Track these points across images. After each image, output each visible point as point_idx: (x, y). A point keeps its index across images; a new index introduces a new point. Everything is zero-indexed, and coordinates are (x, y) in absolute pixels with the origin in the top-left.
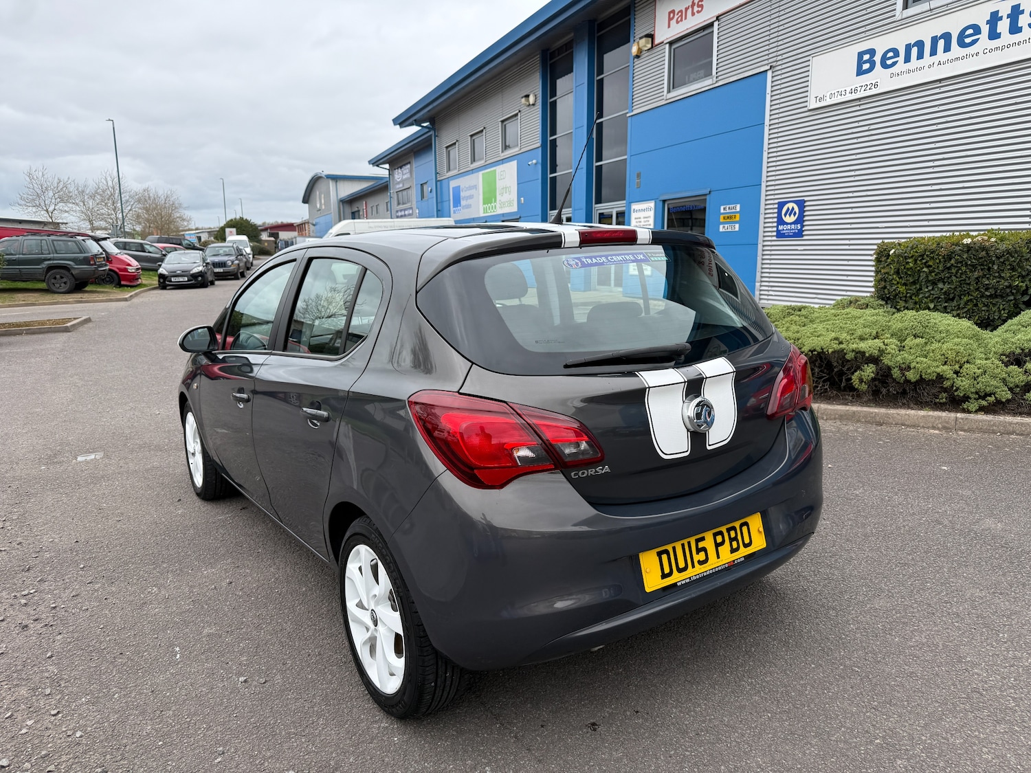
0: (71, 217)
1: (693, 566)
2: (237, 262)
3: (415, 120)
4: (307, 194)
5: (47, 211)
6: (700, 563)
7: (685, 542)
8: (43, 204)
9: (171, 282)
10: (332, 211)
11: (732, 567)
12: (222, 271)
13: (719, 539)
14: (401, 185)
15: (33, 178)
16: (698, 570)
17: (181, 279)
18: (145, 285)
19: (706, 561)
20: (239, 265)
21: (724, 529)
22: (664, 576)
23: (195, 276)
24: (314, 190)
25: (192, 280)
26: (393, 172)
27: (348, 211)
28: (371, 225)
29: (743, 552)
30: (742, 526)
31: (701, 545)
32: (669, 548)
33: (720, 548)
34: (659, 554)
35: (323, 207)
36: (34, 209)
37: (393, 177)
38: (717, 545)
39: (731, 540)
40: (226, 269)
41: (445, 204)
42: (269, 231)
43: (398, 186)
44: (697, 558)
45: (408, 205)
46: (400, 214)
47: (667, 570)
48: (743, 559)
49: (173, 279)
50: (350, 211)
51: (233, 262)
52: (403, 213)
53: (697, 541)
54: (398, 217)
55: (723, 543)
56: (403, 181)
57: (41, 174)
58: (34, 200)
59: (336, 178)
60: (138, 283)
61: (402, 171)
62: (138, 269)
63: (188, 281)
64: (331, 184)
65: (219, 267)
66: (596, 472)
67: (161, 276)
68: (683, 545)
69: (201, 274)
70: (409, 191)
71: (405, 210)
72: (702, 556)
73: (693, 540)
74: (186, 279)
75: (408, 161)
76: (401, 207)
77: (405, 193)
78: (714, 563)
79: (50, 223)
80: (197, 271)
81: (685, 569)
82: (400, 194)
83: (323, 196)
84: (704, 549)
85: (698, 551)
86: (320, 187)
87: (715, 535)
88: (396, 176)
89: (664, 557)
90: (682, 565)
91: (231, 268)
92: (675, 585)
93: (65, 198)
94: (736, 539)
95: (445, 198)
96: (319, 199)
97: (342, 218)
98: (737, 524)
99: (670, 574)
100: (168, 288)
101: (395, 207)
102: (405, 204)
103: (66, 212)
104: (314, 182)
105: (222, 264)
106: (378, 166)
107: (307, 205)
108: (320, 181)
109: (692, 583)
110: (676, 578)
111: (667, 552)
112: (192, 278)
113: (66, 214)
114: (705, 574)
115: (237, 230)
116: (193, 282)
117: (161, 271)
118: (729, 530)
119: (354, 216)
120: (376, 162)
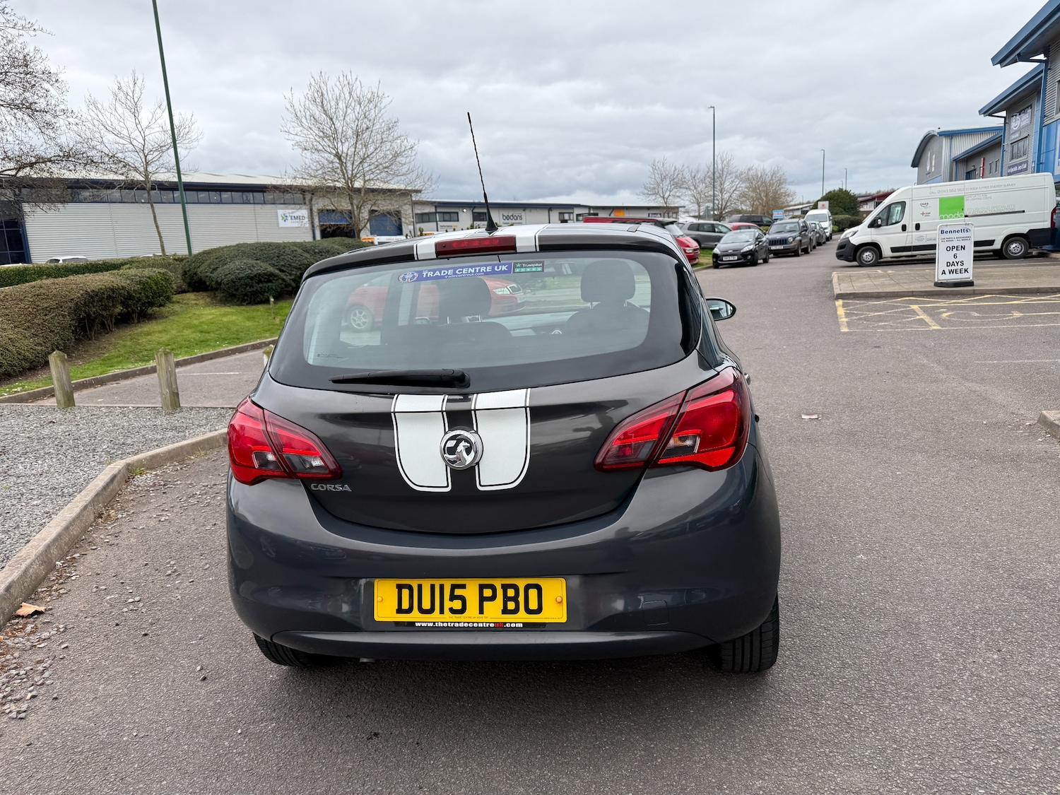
0: (682, 201)
1: (442, 612)
2: (799, 238)
3: (1019, 55)
4: (918, 156)
5: (663, 198)
6: (452, 611)
7: (437, 583)
8: (661, 192)
9: (722, 261)
10: (942, 173)
11: (500, 628)
12: (782, 248)
13: (487, 593)
14: (1017, 135)
15: (656, 169)
16: (448, 618)
17: (731, 258)
18: (702, 264)
19: (463, 611)
20: (800, 241)
21: (498, 583)
22: (400, 611)
23: (744, 255)
24: (926, 149)
25: (740, 259)
26: (1010, 121)
27: (963, 170)
28: (933, 190)
29: (522, 617)
30: (527, 588)
31: (458, 592)
32: (414, 583)
33: (486, 604)
34: (400, 587)
35: (933, 170)
36: (654, 197)
37: (1010, 124)
38: (482, 599)
39: (506, 599)
40: (787, 246)
41: (1051, 155)
42: (876, 200)
43: (1013, 137)
44: (448, 604)
45: (1023, 159)
46: (1012, 170)
47: (405, 606)
48: (521, 625)
49: (724, 259)
50: (965, 171)
51: (794, 238)
52: (1015, 169)
53: (454, 587)
54: (1009, 174)
55: (493, 598)
56: (1020, 130)
57: (661, 165)
58: (654, 188)
59: (951, 135)
60: (695, 262)
61: (1021, 118)
62: (695, 250)
63: (738, 260)
64: (945, 142)
65: (780, 244)
66: (334, 488)
67: (715, 256)
68: (433, 587)
69: (751, 253)
70: (1027, 141)
71: (1021, 164)
72: (457, 605)
73: (448, 584)
74: (736, 258)
75: (1030, 104)
76: (1015, 161)
77: (1021, 144)
78: (471, 616)
79: (663, 208)
80: (748, 250)
81: (431, 611)
82: (1015, 146)
83: (934, 157)
84: (463, 599)
85: (453, 598)
86: (933, 146)
87: (482, 587)
88: (1013, 125)
89: (405, 592)
90: (426, 605)
91: (792, 245)
92: (412, 624)
93: (678, 184)
94: (515, 599)
95: (1052, 148)
96: (929, 162)
97: (954, 178)
98: (521, 583)
99: (409, 611)
100: (720, 267)
101: (1007, 161)
102: (1021, 156)
103: (679, 197)
104: (927, 140)
105: (784, 241)
106: (990, 115)
107: (917, 168)
108: (935, 139)
109: (435, 629)
110: (415, 616)
111: (410, 588)
112: (741, 257)
113: (678, 199)
114: (457, 625)
115: (830, 204)
116: (742, 260)
117: (716, 251)
118: (505, 587)
119: (969, 176)
120: (989, 111)
